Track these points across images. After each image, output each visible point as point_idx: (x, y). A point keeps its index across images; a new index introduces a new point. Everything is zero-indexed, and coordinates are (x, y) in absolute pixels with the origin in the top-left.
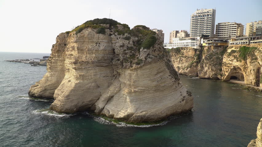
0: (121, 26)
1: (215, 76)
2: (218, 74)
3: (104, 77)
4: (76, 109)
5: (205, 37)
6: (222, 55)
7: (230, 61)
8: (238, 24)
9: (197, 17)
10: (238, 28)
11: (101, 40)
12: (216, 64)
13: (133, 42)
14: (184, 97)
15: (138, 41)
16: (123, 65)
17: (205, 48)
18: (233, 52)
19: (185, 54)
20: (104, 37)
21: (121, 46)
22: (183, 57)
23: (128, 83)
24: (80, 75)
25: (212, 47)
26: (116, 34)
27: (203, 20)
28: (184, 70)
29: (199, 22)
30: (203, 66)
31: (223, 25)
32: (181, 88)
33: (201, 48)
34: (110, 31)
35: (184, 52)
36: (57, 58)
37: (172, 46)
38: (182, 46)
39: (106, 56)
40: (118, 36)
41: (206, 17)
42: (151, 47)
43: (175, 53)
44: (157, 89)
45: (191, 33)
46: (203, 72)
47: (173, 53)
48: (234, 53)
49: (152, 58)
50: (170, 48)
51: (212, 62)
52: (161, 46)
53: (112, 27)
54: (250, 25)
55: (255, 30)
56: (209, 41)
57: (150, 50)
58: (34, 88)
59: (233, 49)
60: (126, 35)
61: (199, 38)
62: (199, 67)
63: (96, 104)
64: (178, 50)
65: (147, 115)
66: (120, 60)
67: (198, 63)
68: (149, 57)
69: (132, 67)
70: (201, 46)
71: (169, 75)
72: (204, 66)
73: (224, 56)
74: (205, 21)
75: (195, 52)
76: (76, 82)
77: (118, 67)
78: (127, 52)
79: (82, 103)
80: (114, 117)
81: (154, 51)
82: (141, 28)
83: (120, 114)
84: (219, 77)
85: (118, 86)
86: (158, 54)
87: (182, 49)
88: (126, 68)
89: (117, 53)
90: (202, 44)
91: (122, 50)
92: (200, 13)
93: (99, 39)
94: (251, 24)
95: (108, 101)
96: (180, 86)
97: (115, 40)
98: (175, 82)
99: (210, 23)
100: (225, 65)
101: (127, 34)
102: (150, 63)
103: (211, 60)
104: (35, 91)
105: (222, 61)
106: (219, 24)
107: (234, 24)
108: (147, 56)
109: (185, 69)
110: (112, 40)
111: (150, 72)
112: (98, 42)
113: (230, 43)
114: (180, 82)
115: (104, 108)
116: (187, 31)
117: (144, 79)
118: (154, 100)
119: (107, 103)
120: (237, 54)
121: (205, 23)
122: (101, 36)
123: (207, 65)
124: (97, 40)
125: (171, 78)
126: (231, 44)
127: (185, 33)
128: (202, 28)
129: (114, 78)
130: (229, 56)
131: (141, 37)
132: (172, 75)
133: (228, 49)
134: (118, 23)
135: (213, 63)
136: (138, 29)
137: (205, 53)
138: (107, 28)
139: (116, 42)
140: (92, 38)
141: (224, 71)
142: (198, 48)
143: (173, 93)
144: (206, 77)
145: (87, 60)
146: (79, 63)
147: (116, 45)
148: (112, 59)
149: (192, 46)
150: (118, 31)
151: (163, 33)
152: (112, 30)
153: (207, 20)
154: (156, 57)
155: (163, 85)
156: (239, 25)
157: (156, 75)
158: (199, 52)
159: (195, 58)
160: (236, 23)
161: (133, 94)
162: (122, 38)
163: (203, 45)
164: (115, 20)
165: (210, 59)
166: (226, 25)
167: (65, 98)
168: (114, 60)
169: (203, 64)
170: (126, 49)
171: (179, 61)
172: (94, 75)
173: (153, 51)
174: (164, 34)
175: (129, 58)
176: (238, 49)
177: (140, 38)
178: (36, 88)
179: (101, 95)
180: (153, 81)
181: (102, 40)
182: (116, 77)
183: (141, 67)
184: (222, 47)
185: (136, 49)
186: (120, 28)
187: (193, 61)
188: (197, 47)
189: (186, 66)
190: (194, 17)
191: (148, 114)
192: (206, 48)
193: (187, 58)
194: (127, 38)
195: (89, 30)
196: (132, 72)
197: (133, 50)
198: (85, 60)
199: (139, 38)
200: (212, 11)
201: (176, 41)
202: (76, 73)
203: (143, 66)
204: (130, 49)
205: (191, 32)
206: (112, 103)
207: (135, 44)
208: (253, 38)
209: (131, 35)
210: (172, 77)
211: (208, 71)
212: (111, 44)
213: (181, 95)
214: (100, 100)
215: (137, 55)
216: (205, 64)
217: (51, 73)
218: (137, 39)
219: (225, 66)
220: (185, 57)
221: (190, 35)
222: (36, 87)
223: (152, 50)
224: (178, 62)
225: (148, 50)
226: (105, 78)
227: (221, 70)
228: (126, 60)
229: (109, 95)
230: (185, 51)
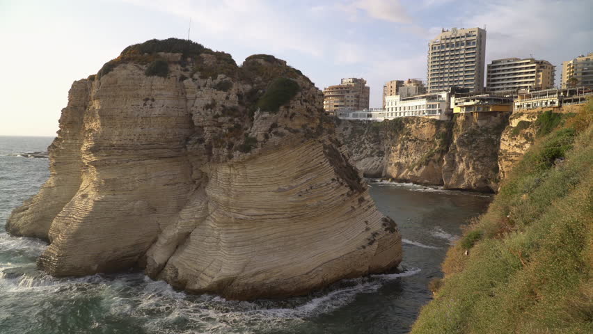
0: (210, 55)
1: (483, 183)
2: (490, 179)
3: (168, 185)
4: (97, 266)
5: (458, 92)
6: (499, 135)
7: (517, 147)
8: (537, 62)
9: (443, 47)
10: (538, 71)
11: (156, 92)
12: (484, 156)
13: (239, 95)
14: (375, 234)
15: (252, 93)
16: (210, 154)
17: (458, 119)
18: (523, 125)
19: (414, 133)
20: (165, 84)
21: (207, 107)
22: (410, 140)
23: (223, 198)
24: (106, 181)
25: (475, 116)
26: (196, 76)
27: (457, 55)
28: (412, 170)
29: (447, 58)
30: (454, 161)
31: (504, 66)
32: (368, 212)
33: (450, 119)
34: (183, 68)
35: (410, 129)
36: (69, 142)
37: (384, 116)
38: (406, 115)
39: (170, 131)
40: (202, 82)
41: (463, 47)
42: (282, 108)
43: (391, 131)
44: (297, 214)
45: (429, 86)
46: (453, 176)
47: (387, 131)
48: (526, 129)
49: (281, 135)
50: (381, 119)
51: (476, 152)
52: (313, 105)
53: (189, 59)
54: (570, 65)
55: (580, 74)
56: (467, 101)
57: (278, 115)
58: (19, 214)
59: (524, 118)
60: (222, 79)
61: (444, 95)
62: (445, 163)
63: (149, 254)
64: (397, 124)
65: (268, 282)
66: (204, 142)
67: (442, 152)
68: (276, 133)
69: (230, 157)
70: (450, 114)
71: (333, 180)
72: (457, 160)
73: (503, 137)
74: (462, 57)
75: (438, 128)
76: (96, 199)
77: (201, 160)
78: (221, 120)
79: (115, 252)
80: (187, 287)
81: (291, 118)
82: (261, 61)
83: (201, 279)
84: (493, 184)
85: (200, 207)
86: (304, 126)
87: (408, 122)
88: (217, 161)
89: (198, 124)
90: (452, 109)
91: (210, 117)
92: (448, 39)
93: (152, 90)
94: (571, 62)
95: (177, 247)
96: (364, 206)
97: (193, 93)
98: (348, 195)
99: (474, 60)
100: (505, 158)
101: (223, 76)
102: (277, 148)
103: (473, 145)
104: (20, 223)
105: (499, 148)
106: (493, 62)
107: (529, 61)
108: (270, 130)
109: (414, 170)
110: (186, 93)
111: (278, 172)
112: (150, 98)
113: (517, 104)
114: (367, 197)
115: (166, 263)
116: (421, 82)
117: (262, 190)
118: (290, 242)
119: (175, 251)
120: (531, 131)
121: (462, 61)
122: (158, 81)
123: (464, 159)
124: (147, 93)
125: (338, 188)
126: (518, 106)
127: (418, 85)
128: (456, 72)
129: (195, 187)
130: (513, 135)
131: (259, 82)
132: (341, 180)
133: (511, 119)
134: (206, 49)
135: (477, 154)
136: (253, 63)
137: (458, 131)
138: (175, 63)
139: (196, 97)
140: (136, 88)
141: (503, 172)
142: (445, 118)
143: (343, 224)
144: (462, 186)
145: (121, 143)
146: (104, 149)
147: (196, 105)
148: (188, 139)
149: (429, 113)
150: (201, 70)
151: (366, 85)
152: (188, 67)
153: (467, 54)
154: (296, 132)
155: (315, 202)
156: (541, 65)
157: (296, 178)
158: (446, 127)
159: (438, 142)
160: (532, 60)
161: (236, 227)
162: (211, 87)
163: (455, 112)
164: (199, 43)
165: (471, 143)
166: (509, 65)
167: (69, 238)
168: (190, 142)
169: (454, 156)
170: (220, 113)
171: (401, 149)
172: (140, 180)
173: (286, 116)
174: (368, 88)
175: (227, 136)
176: (534, 120)
177: (258, 87)
178: (23, 215)
179: (160, 232)
180: (287, 192)
181: (159, 92)
182: (199, 185)
183: (253, 158)
184: (499, 115)
185: (245, 112)
186: (209, 61)
187: (432, 150)
188: (440, 116)
189: (416, 162)
190: (435, 48)
191: (272, 279)
192: (462, 118)
193: (418, 141)
194: (223, 87)
195: (130, 66)
196: (232, 172)
197: (236, 116)
198: (119, 142)
199: (255, 85)
200: (476, 33)
201: (394, 103)
202: (97, 176)
203: (260, 154)
204: (229, 114)
205: (430, 82)
206: (186, 250)
207: (244, 100)
208: (570, 91)
209: (233, 78)
210: (342, 184)
211: (466, 172)
212: (183, 102)
213: (367, 229)
214: (157, 244)
215: (247, 129)
216: (459, 155)
217: (57, 178)
218: (248, 87)
219: (506, 160)
220: (415, 141)
221: (429, 90)
222: (22, 213)
223: (283, 115)
224: (398, 152)
225: (274, 116)
226: (169, 187)
227: (496, 170)
228: (218, 140)
229: (177, 231)
230: (413, 126)
